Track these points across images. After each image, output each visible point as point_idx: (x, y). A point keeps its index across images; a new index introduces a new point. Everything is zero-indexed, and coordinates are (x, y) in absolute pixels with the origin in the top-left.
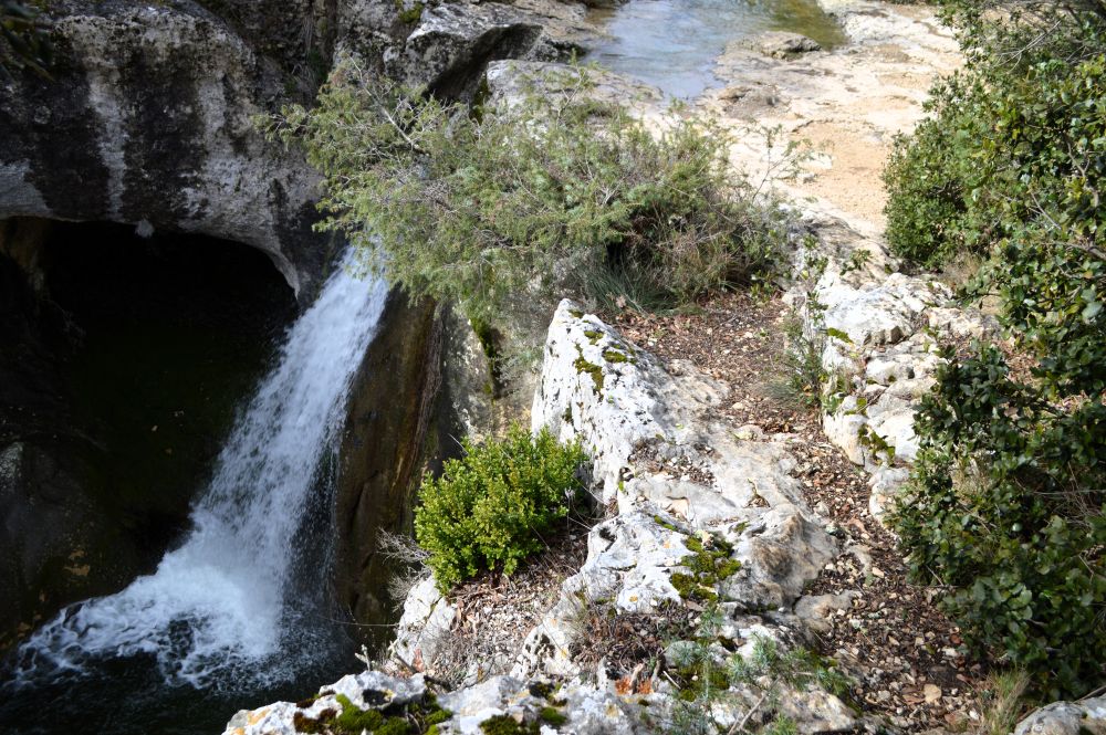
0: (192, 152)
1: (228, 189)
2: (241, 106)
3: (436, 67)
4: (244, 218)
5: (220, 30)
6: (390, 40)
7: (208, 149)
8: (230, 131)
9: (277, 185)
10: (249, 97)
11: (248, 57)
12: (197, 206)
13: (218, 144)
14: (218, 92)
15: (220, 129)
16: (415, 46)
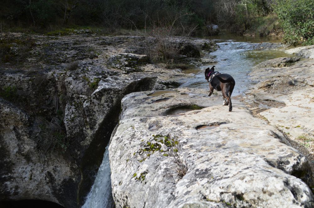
0: (5, 165)
1: (27, 179)
2: (24, 140)
3: (108, 105)
4: (38, 191)
5: (7, 107)
6: (86, 98)
7: (14, 162)
8: (21, 153)
9: (49, 173)
10: (26, 136)
11: (24, 117)
12: (14, 189)
13: (18, 159)
14: (13, 135)
15: (17, 152)
16: (95, 97)
